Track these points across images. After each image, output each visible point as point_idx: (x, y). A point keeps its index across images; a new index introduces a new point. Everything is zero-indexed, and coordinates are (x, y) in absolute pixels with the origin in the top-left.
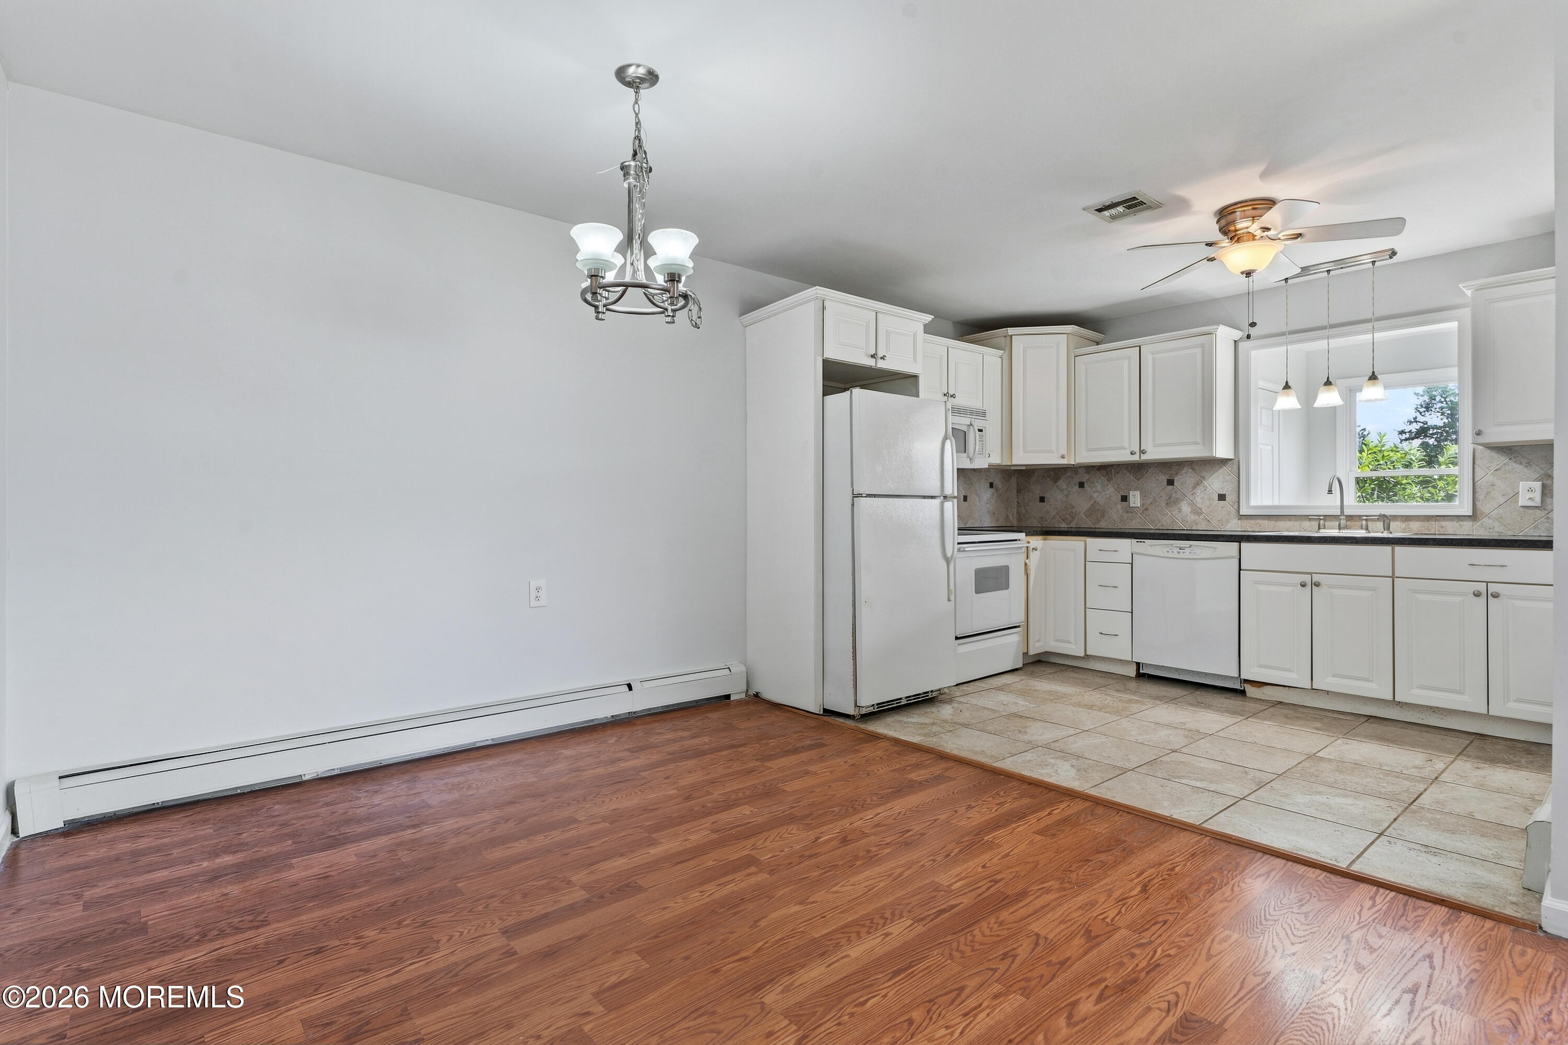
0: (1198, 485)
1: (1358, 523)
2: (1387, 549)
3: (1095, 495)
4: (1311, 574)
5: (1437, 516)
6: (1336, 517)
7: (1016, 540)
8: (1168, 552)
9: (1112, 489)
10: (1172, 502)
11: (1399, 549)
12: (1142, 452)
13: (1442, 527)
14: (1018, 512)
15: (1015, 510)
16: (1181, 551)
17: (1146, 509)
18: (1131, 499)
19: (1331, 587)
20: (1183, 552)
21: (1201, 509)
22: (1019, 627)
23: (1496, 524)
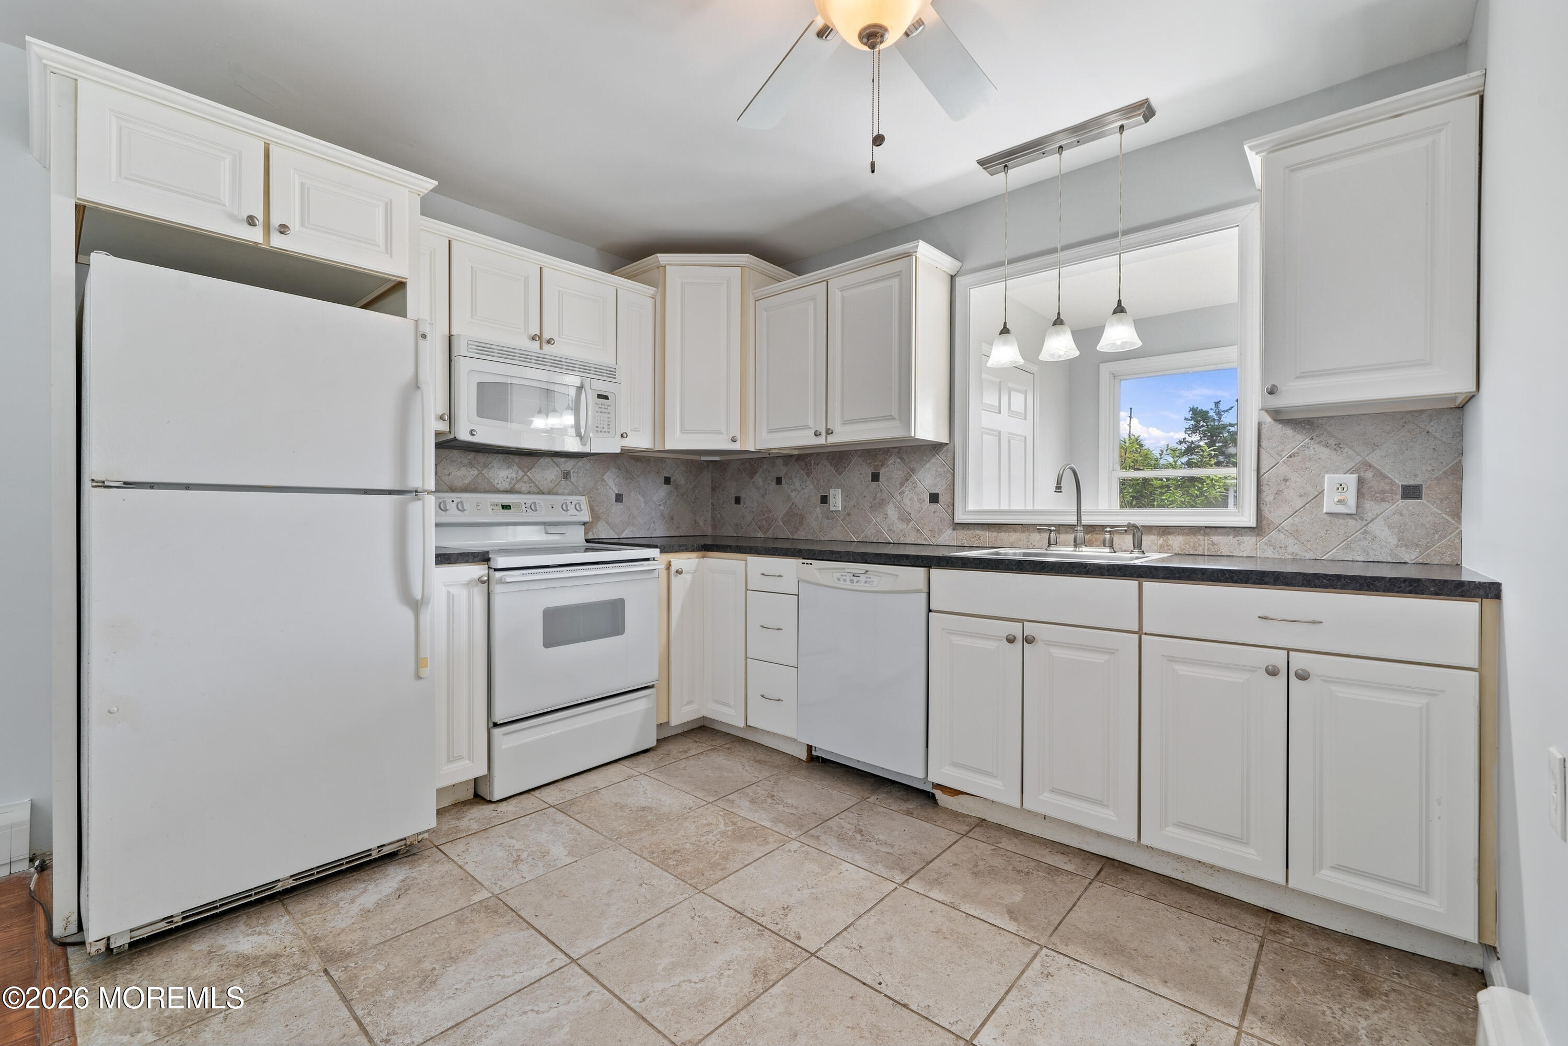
0: (907, 480)
1: (1101, 537)
2: (1132, 584)
3: (793, 494)
4: (1022, 621)
5: (1206, 527)
6: (1070, 528)
7: (648, 560)
8: (839, 579)
9: (812, 487)
10: (878, 505)
11: (1150, 586)
12: (829, 432)
13: (1213, 544)
14: (712, 517)
15: (709, 515)
16: (855, 579)
17: (848, 514)
18: (831, 500)
19: (1049, 644)
20: (858, 582)
21: (909, 514)
22: (652, 687)
23: (1291, 540)
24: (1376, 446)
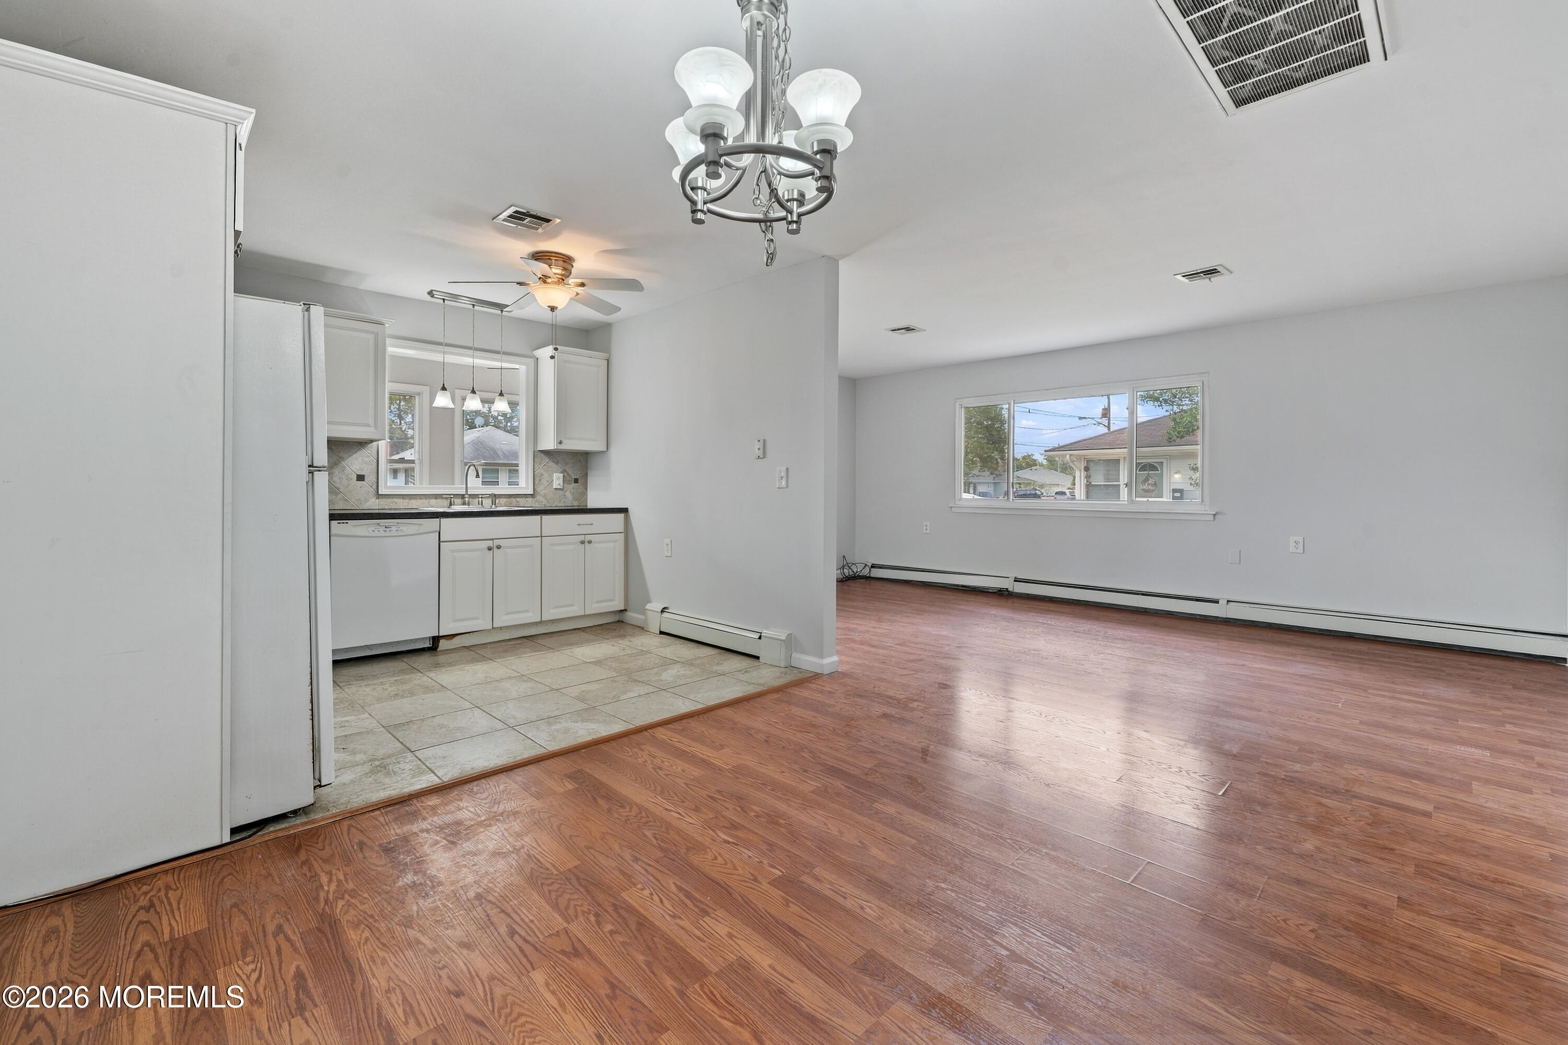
1: (477, 500)
4: (493, 540)
5: (512, 494)
6: (463, 496)
8: (374, 531)
11: (546, 518)
13: (517, 500)
16: (388, 529)
19: (507, 547)
20: (390, 531)
21: (338, 489)
23: (544, 499)
24: (567, 464)
